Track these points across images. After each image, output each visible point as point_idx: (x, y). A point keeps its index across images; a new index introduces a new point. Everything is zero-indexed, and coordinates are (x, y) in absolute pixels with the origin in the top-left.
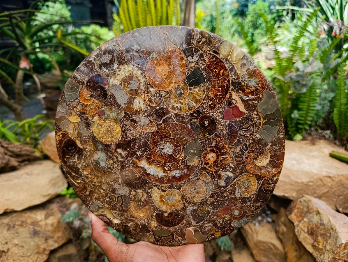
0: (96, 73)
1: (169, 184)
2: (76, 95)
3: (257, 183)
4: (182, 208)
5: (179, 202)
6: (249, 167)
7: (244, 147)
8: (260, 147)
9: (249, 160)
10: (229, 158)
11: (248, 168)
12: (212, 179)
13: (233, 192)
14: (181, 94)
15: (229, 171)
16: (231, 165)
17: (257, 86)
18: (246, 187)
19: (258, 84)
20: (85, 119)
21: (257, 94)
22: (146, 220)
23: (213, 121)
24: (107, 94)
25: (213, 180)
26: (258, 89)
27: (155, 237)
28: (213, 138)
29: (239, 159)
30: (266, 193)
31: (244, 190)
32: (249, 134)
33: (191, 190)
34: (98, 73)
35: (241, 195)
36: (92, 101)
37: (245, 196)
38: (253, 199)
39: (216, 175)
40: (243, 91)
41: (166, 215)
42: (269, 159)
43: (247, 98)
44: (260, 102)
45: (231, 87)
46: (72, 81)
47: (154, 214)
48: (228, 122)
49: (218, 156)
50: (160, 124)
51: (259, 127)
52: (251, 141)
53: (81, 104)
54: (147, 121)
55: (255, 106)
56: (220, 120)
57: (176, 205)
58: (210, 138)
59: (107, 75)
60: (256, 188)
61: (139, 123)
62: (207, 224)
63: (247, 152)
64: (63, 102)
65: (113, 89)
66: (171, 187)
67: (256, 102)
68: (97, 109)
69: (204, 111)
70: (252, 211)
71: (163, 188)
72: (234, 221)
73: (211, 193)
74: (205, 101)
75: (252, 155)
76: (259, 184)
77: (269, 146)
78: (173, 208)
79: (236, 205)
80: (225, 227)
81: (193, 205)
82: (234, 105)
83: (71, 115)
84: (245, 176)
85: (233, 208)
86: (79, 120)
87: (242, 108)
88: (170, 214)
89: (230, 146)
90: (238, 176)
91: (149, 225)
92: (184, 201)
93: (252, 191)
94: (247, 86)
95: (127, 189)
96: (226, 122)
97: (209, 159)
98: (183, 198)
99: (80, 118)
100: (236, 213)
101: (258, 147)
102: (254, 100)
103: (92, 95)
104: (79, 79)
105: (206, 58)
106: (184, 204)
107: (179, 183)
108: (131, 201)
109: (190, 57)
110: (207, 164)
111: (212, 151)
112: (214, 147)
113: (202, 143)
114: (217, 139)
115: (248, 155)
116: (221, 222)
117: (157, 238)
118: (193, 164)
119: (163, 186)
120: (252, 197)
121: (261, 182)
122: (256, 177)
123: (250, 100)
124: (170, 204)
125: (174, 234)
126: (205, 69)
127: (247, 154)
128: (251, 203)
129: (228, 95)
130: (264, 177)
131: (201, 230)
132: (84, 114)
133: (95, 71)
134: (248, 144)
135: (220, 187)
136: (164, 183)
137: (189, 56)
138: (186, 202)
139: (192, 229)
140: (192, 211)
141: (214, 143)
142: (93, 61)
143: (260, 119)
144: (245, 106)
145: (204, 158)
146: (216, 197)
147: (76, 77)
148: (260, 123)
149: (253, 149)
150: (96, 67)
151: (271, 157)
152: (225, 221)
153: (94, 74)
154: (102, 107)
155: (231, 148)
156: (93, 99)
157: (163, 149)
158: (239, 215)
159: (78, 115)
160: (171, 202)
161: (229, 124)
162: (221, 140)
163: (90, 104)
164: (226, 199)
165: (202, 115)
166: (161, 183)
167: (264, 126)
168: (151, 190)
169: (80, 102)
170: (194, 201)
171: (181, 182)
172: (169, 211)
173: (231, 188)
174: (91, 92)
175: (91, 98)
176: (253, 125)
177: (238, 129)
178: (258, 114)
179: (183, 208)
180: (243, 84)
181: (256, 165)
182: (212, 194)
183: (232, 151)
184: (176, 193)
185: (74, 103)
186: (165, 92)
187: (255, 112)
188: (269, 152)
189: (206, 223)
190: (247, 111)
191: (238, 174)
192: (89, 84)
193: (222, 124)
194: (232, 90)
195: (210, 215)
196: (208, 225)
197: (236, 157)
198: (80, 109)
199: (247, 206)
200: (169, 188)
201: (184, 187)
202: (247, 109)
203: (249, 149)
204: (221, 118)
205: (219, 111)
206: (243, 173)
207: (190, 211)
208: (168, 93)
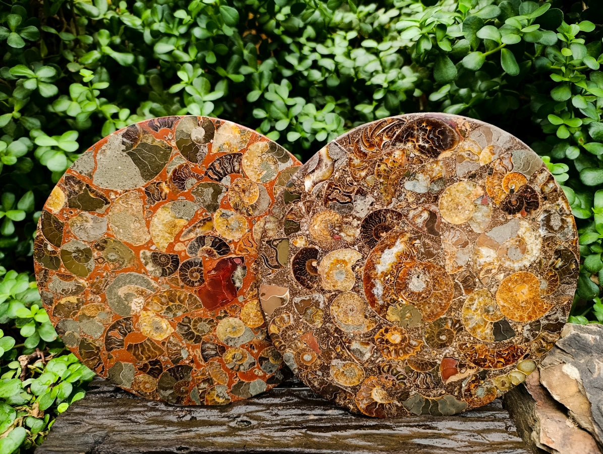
0: (541, 203)
1: (363, 277)
2: (518, 168)
3: (348, 386)
4: (323, 288)
5: (334, 286)
6: (374, 379)
7: (402, 377)
8: (398, 393)
9: (383, 380)
10: (390, 358)
11: (372, 377)
12: (364, 334)
13: (339, 356)
14: (488, 311)
15: (372, 356)
16: (380, 359)
17: (476, 396)
18: (345, 373)
19: (477, 397)
20: (481, 174)
21: (465, 395)
22: (307, 232)
23: (443, 345)
24: (510, 214)
25: (362, 336)
26: (472, 397)
27: (277, 240)
28: (421, 342)
29: (385, 369)
30: (332, 394)
31: (341, 370)
32: (419, 383)
33: (350, 304)
34: (540, 207)
35: (333, 366)
36: (505, 191)
37: (331, 371)
38: (325, 379)
39: (369, 340)
40: (473, 382)
41: (314, 264)
42: (380, 402)
43: (463, 385)
44: (455, 398)
45: (482, 369)
46: (538, 166)
47: (317, 247)
48: (439, 362)
49: (396, 345)
50: (454, 279)
51: (424, 395)
52: (408, 385)
53: (505, 171)
54: (460, 263)
55: (452, 392)
56: (444, 354)
57: (329, 281)
58: (422, 339)
59: (534, 219)
60: (342, 384)
61: (460, 251)
62: (293, 317)
63: (395, 379)
64: (513, 144)
65: (514, 223)
66: (359, 279)
67: (456, 394)
68: (492, 196)
69: (460, 336)
70: (307, 376)
71: (358, 267)
72: (295, 353)
73: (342, 329)
74: (472, 338)
75: (389, 384)
76: (346, 388)
77: (397, 403)
78: (325, 276)
79: (319, 357)
80: (285, 339)
81: (327, 304)
82: (458, 370)
83: (491, 153)
84: (361, 373)
85: (316, 354)
86: (482, 165)
87: (453, 379)
88: (315, 270)
89: (406, 361)
90: (363, 365)
91: (299, 235)
92: (333, 293)
93: (337, 378)
94: (476, 387)
95: (363, 215)
96: (439, 360)
97: (393, 334)
98: (340, 292)
99: (484, 166)
100: (307, 357)
101: (398, 391)
102: (460, 392)
103: (514, 192)
104: (538, 176)
105: (522, 345)
106: (330, 292)
107: (364, 290)
108: (343, 217)
109: (529, 328)
110: (387, 331)
111: (404, 340)
112: (409, 343)
113: (417, 328)
114: (419, 347)
115: (389, 380)
116: (294, 337)
117: (275, 243)
118: (389, 314)
119: (362, 268)
120: (329, 378)
121: (349, 390)
122: (357, 385)
123: (461, 387)
124: (331, 272)
125: (280, 270)
126: (511, 342)
127: (392, 379)
128: (319, 376)
129: (473, 365)
130: (355, 395)
131: (284, 308)
132: (489, 174)
133: (544, 203)
134: (405, 381)
135: (349, 343)
136: (365, 270)
137: (531, 326)
138: (332, 295)
139: (287, 296)
140: (317, 300)
141: (414, 343)
142: (557, 202)
143: (434, 396)
144: (454, 382)
145: (395, 329)
146: (336, 335)
147: (542, 173)
148: (429, 396)
149: (397, 386)
150: (548, 205)
151: (382, 404)
152: (296, 341)
153: (540, 200)
154: (493, 203)
155: (403, 361)
156: (507, 193)
157: (418, 277)
158: (303, 360)
159: (490, 163)
160: (334, 275)
161: (436, 363)
162: (417, 352)
163: (501, 186)
164: (331, 347)
165: (455, 333)
166: (367, 265)
167: (424, 400)
168: (357, 249)
169: (508, 172)
170: (332, 306)
171: (364, 293)
172: (319, 269)
173: (346, 355)
174: (518, 191)
175: (509, 190)
176: (428, 388)
177: (427, 372)
178: (441, 394)
179: (323, 290)
180: (482, 382)
181: (375, 387)
182: (340, 331)
183: (399, 362)
184: (348, 284)
185: (507, 161)
186: (495, 293)
187: (444, 392)
188: (389, 402)
189: (295, 317)
190: (448, 384)
191: (366, 365)
192: (529, 190)
193: (438, 356)
194: (478, 370)
195: (308, 324)
196: (292, 319)
197: (390, 366)
198: (497, 169)
199: (316, 371)
200: (357, 276)
201: (356, 296)
202: (450, 384)
203: (398, 382)
204: (446, 355)
205: (455, 353)
206: (366, 372)
207: (317, 298)
208: (493, 296)
